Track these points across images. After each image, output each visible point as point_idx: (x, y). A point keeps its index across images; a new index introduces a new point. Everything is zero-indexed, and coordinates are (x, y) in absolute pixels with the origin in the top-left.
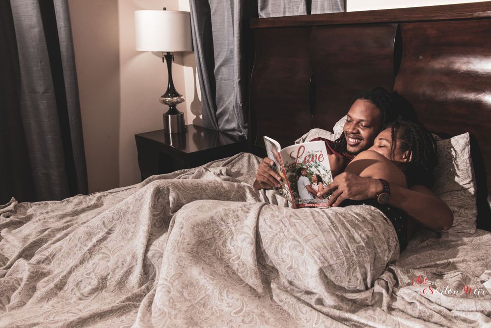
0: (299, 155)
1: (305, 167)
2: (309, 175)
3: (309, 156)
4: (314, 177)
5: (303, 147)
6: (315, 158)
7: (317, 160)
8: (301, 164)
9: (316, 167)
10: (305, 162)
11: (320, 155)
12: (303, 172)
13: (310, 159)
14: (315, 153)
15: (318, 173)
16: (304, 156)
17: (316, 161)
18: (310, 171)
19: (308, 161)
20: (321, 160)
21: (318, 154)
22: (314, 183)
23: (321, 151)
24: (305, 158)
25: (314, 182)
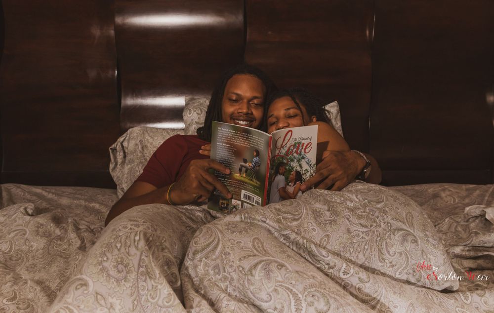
0: (284, 144)
1: (285, 161)
2: (287, 173)
3: (295, 145)
4: (293, 175)
5: (290, 132)
6: (300, 148)
7: (303, 151)
8: (283, 157)
9: (299, 161)
10: (287, 154)
11: (309, 143)
12: (282, 170)
13: (295, 150)
14: (303, 142)
15: (299, 169)
16: (288, 145)
17: (301, 152)
18: (290, 166)
19: (291, 153)
20: (307, 150)
21: (306, 142)
22: (290, 184)
23: (310, 139)
24: (289, 148)
25: (290, 182)
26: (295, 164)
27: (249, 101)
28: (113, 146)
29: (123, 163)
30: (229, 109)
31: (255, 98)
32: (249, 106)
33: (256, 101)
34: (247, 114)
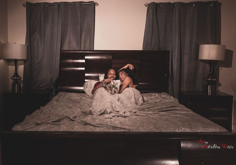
2: (115, 87)
3: (116, 83)
12: (114, 87)
26: (116, 86)
27: (113, 74)
28: (84, 84)
29: (86, 87)
30: (109, 76)
31: (114, 73)
32: (113, 75)
33: (114, 74)
34: (113, 76)
